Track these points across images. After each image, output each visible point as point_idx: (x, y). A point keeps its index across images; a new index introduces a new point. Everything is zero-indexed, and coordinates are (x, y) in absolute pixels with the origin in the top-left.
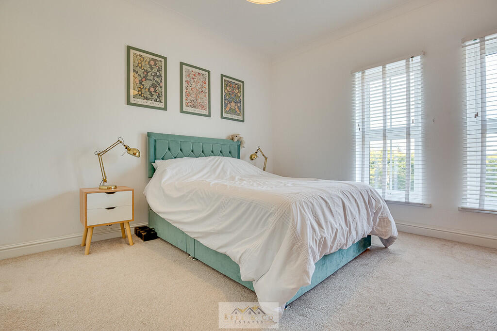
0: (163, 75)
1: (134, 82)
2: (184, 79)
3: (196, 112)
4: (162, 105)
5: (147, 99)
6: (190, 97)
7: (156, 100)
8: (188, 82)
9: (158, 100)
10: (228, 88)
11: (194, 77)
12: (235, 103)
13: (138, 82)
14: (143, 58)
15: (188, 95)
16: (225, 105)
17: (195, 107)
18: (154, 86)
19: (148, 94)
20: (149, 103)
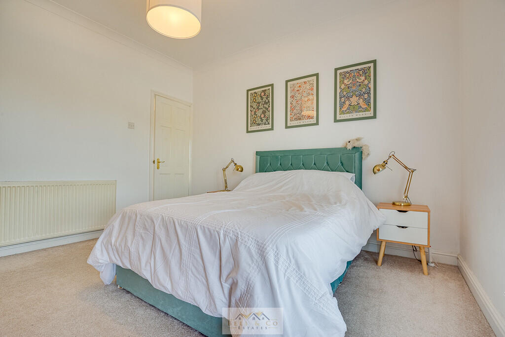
0: (271, 101)
1: (251, 114)
2: (289, 95)
3: (302, 124)
4: (269, 126)
5: (259, 125)
6: (295, 111)
7: (265, 124)
8: (292, 97)
9: (267, 123)
10: (346, 81)
11: (299, 89)
12: (360, 96)
13: (253, 113)
14: (256, 94)
15: (292, 110)
16: (340, 104)
17: (300, 119)
18: (264, 112)
19: (259, 121)
20: (260, 128)
